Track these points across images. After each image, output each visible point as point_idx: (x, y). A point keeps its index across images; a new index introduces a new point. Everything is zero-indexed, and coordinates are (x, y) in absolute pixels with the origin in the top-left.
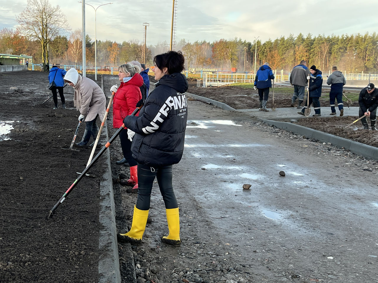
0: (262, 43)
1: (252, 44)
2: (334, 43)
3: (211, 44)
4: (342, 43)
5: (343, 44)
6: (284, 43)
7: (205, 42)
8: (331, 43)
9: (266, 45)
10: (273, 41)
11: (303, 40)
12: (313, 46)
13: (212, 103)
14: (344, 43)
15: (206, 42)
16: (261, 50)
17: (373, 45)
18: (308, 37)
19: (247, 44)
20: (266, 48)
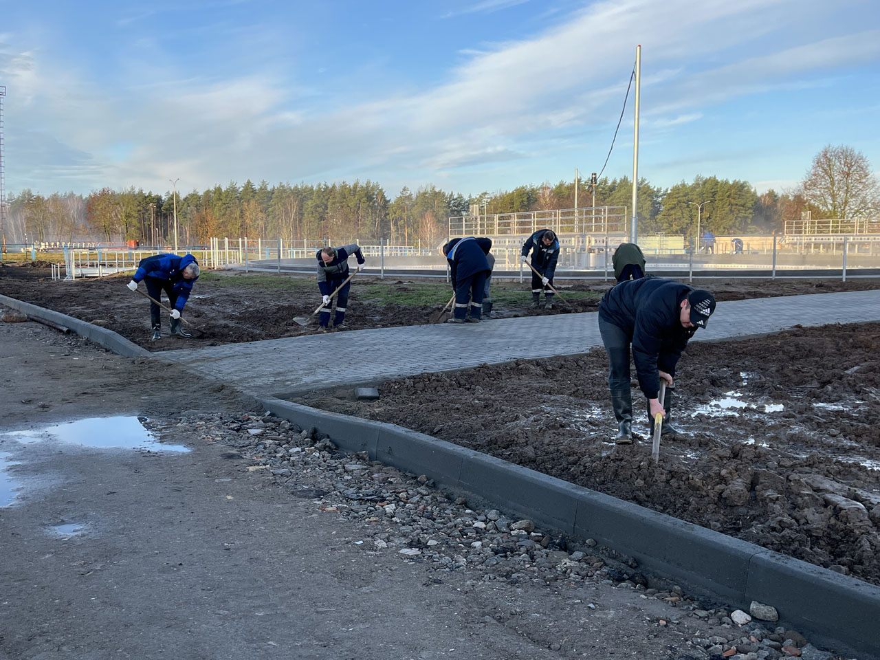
0: (183, 196)
1: (163, 199)
2: (305, 197)
3: (84, 198)
4: (319, 196)
5: (320, 199)
6: (222, 197)
7: (72, 195)
8: (300, 196)
9: (190, 199)
10: (201, 193)
11: (254, 191)
12: (272, 202)
13: (72, 327)
14: (322, 196)
15: (74, 195)
16: (181, 209)
17: (368, 201)
18: (261, 187)
19: (153, 199)
20: (189, 206)
